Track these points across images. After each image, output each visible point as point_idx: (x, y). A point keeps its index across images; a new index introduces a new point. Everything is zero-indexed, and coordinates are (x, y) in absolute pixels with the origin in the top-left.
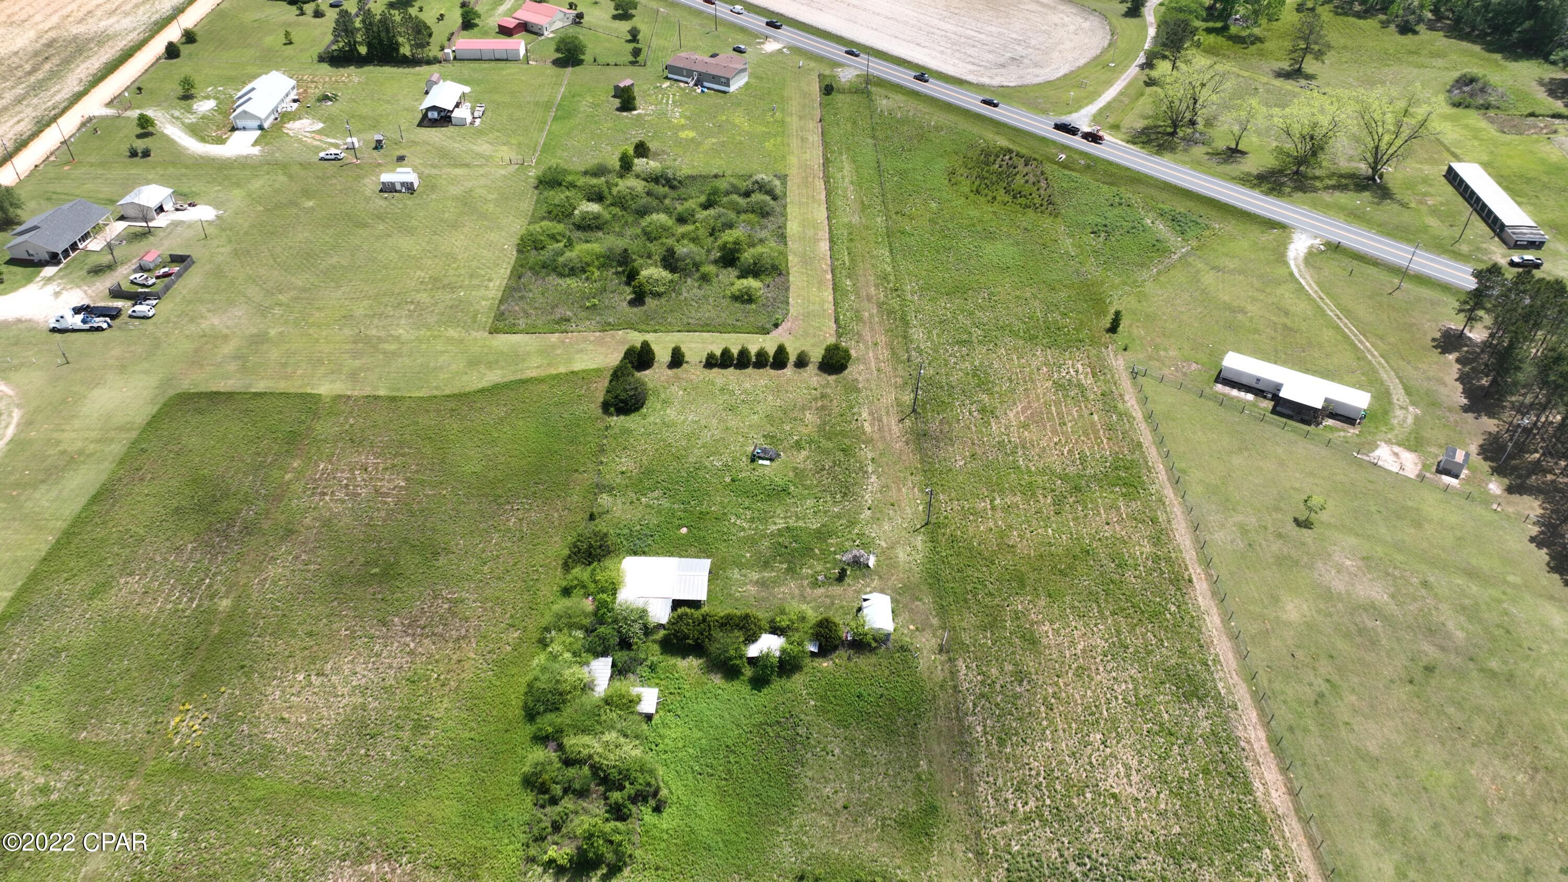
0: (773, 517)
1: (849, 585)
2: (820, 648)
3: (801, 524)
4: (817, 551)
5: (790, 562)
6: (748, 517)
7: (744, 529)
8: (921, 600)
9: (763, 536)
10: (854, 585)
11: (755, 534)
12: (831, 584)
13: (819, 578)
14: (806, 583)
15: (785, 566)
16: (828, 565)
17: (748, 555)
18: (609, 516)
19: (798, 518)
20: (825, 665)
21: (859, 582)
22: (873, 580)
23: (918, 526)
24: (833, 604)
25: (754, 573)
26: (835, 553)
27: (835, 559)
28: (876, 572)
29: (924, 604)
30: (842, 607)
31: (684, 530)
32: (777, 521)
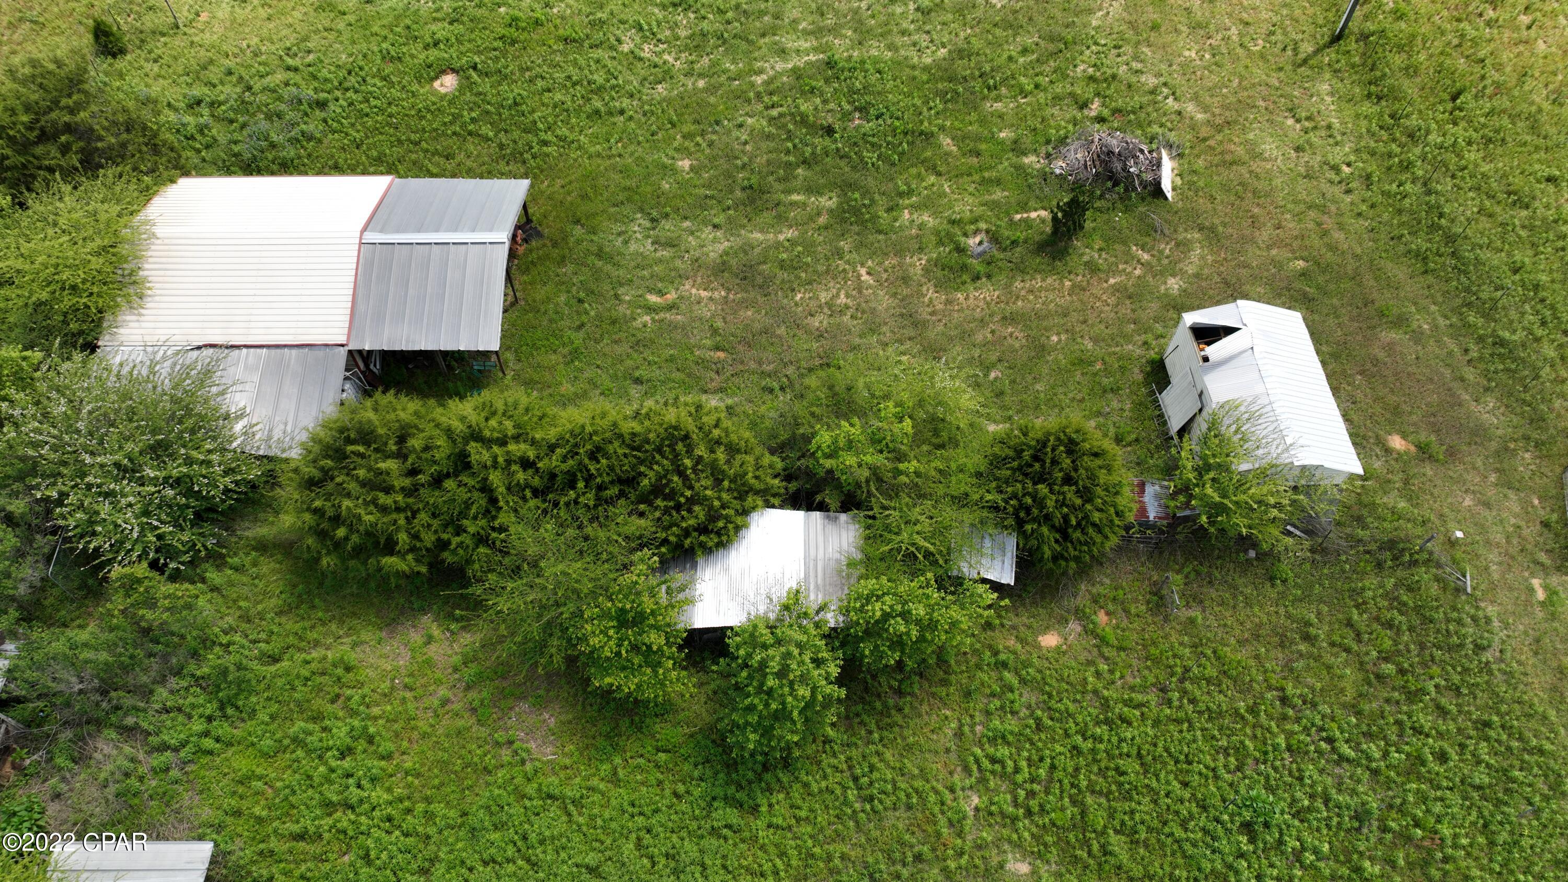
0: (774, 30)
1: (1092, 268)
2: (1024, 565)
3: (876, 50)
4: (946, 142)
5: (846, 187)
6: (683, 33)
7: (667, 75)
8: (1400, 322)
9: (741, 96)
10: (1112, 270)
11: (712, 89)
12: (1020, 269)
13: (973, 242)
14: (917, 264)
15: (829, 201)
16: (998, 194)
17: (685, 164)
18: (178, 42)
19: (863, 34)
20: (1050, 640)
21: (1129, 258)
22: (1183, 246)
23: (1307, 48)
24: (1041, 350)
25: (707, 233)
26: (1017, 148)
27: (1019, 168)
28: (1193, 219)
29: (1417, 337)
30: (1082, 362)
31: (448, 83)
32: (789, 42)
